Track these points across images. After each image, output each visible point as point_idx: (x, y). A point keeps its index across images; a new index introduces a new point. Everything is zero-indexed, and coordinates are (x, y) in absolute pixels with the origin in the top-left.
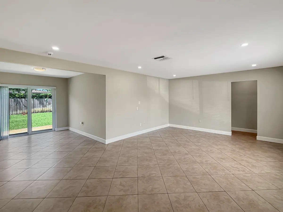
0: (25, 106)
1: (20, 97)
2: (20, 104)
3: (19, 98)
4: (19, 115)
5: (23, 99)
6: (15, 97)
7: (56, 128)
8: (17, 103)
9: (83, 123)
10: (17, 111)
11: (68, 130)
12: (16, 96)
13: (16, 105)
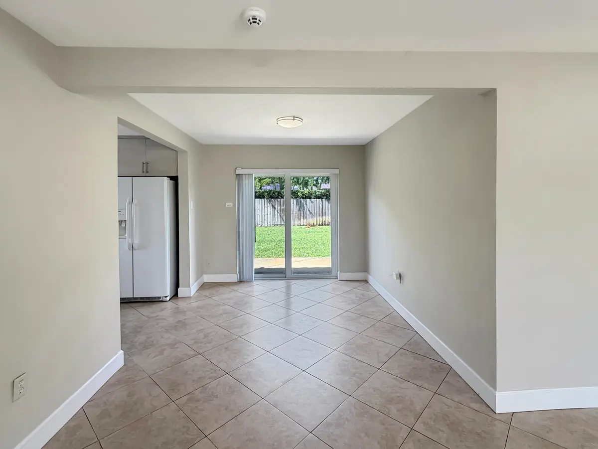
0: (310, 213)
1: (304, 196)
2: (304, 207)
3: (303, 198)
4: (303, 227)
5: (308, 200)
6: (298, 197)
7: (338, 273)
8: (301, 207)
9: (400, 275)
10: (300, 219)
11: (366, 281)
12: (298, 194)
13: (299, 210)
